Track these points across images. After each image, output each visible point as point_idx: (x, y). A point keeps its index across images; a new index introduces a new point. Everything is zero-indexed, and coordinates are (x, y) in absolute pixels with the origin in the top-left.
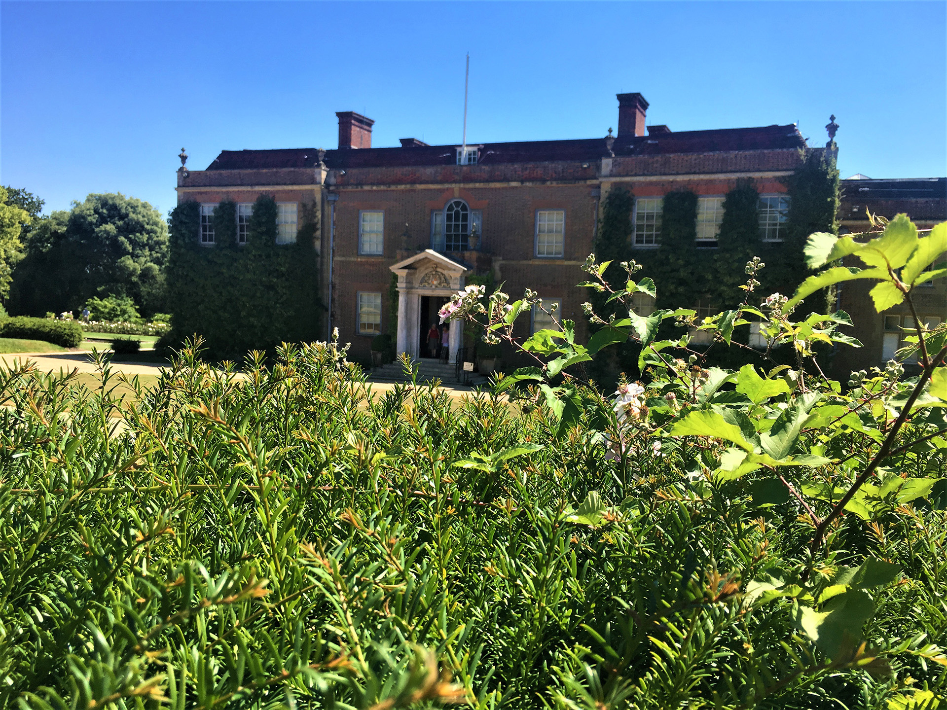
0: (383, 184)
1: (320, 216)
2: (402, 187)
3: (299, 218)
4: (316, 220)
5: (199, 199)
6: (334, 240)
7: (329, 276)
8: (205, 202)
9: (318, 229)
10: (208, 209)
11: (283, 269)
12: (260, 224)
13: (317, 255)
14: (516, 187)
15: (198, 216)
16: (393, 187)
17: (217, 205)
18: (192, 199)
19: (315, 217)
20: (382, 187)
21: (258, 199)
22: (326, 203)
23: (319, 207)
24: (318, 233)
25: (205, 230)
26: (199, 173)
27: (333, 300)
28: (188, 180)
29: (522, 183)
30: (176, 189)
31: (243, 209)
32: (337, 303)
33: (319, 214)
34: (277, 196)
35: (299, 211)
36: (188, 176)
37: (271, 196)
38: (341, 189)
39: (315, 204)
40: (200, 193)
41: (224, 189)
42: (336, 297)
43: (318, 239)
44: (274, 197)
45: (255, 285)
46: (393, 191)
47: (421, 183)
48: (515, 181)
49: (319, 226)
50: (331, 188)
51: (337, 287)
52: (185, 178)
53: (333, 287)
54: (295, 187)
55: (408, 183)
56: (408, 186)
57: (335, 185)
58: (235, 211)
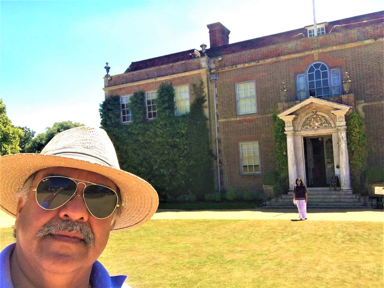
0: (253, 60)
1: (207, 91)
2: (270, 60)
3: (191, 95)
4: (204, 94)
5: (119, 93)
6: (217, 108)
7: (216, 134)
8: (123, 95)
9: (206, 100)
10: (126, 99)
11: (183, 131)
12: (164, 102)
13: (207, 119)
14: (370, 44)
15: (119, 104)
16: (261, 62)
17: (132, 95)
18: (115, 94)
19: (203, 92)
20: (253, 64)
21: (160, 86)
22: (209, 81)
23: (205, 85)
24: (206, 103)
25: (124, 113)
26: (119, 76)
27: (220, 151)
28: (112, 82)
29: (376, 39)
30: (104, 89)
31: (150, 95)
32: (223, 152)
33: (206, 90)
34: (173, 82)
35: (190, 90)
36: (111, 79)
37: (169, 83)
38: (220, 70)
39: (202, 83)
40: (120, 89)
41: (136, 84)
42: (222, 148)
43: (206, 107)
44: (171, 84)
45: (163, 146)
46: (261, 65)
47: (284, 55)
48: (368, 39)
49: (206, 98)
50: (212, 71)
51: (222, 141)
52: (109, 81)
53: (219, 142)
54: (187, 74)
55: (273, 57)
56: (274, 59)
57: (215, 69)
58: (144, 97)
